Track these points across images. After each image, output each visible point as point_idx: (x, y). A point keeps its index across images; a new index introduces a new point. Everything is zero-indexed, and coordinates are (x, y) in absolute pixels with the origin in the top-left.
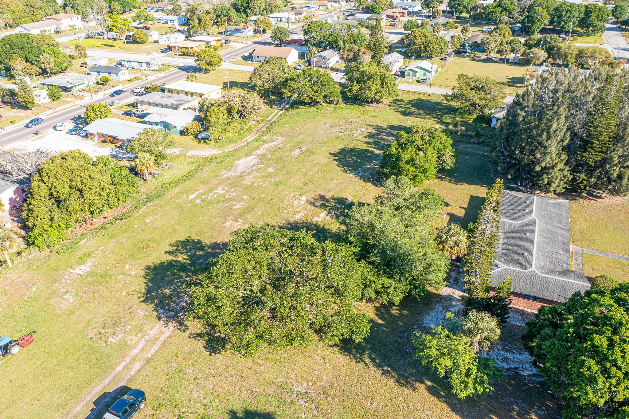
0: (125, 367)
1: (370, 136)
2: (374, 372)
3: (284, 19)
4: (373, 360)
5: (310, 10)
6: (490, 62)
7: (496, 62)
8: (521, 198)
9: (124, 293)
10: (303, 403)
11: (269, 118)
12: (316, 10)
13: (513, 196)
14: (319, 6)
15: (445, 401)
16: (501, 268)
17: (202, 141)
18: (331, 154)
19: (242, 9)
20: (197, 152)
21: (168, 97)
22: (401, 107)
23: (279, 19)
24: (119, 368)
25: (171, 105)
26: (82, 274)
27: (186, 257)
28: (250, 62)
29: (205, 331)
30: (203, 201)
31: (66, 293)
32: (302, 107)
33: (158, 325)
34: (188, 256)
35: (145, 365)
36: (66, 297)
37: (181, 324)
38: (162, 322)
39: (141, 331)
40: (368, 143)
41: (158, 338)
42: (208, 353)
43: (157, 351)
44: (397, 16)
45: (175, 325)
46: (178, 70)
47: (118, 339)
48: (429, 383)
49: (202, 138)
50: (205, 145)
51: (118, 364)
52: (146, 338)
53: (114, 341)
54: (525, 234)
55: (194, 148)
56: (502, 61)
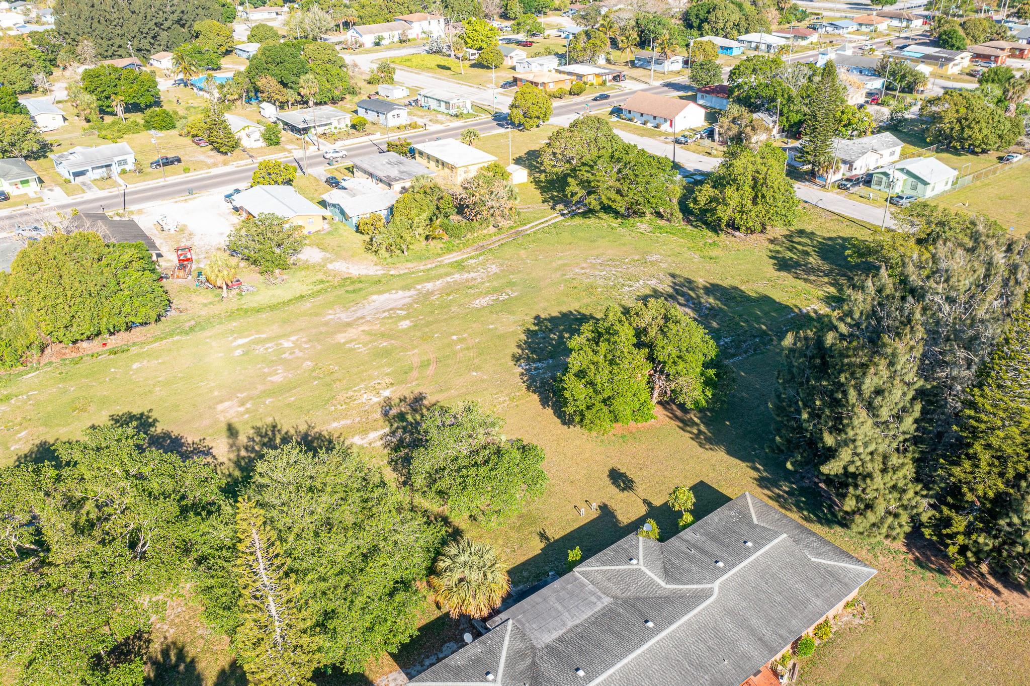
5: (837, 31)
8: (754, 528)
11: (527, 227)
12: (849, 33)
13: (745, 516)
14: (861, 25)
19: (696, 23)
20: (346, 266)
21: (398, 163)
23: (753, 45)
25: (384, 179)
28: (616, 119)
30: (246, 353)
44: (997, 57)
54: (647, 621)
55: (348, 258)
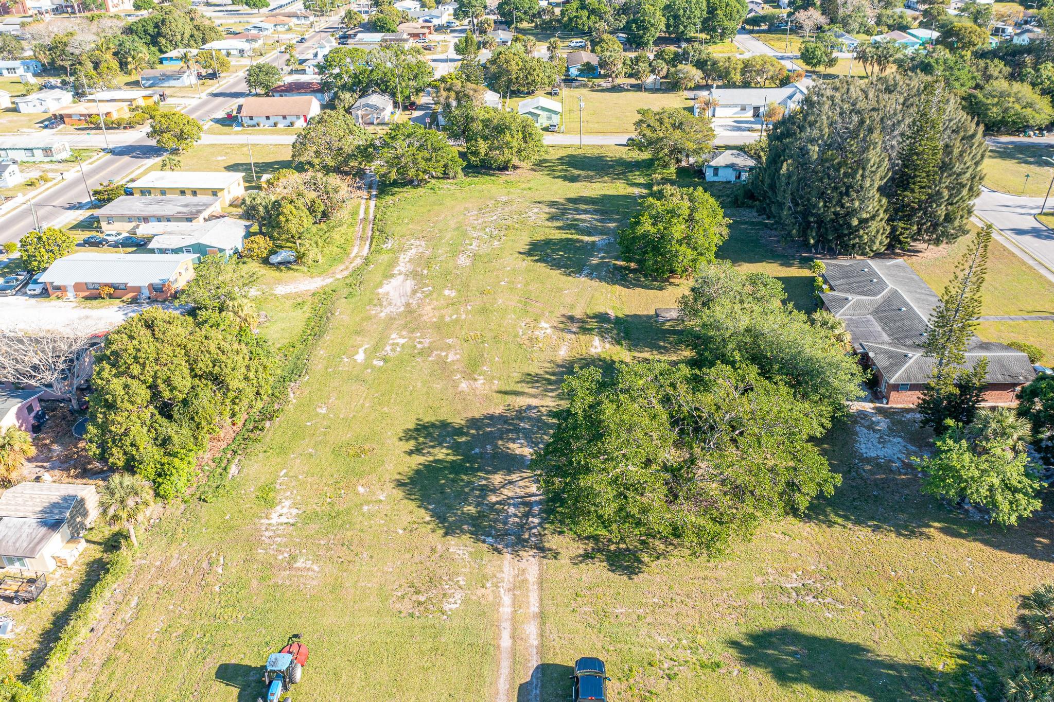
0: (513, 637)
1: (552, 218)
2: (862, 534)
3: (232, 52)
4: (847, 518)
5: (262, 33)
6: (621, 91)
7: (628, 90)
8: (851, 266)
9: (401, 532)
10: (813, 600)
11: (362, 215)
13: (838, 266)
14: (275, 25)
15: (975, 540)
16: (915, 358)
17: (283, 267)
18: (520, 253)
19: (147, 39)
20: (292, 286)
21: (159, 202)
22: (554, 170)
24: (506, 642)
25: (179, 215)
26: (292, 521)
27: (445, 451)
28: (240, 129)
29: (589, 548)
30: (385, 360)
31: (294, 558)
32: (401, 190)
33: (506, 563)
34: (447, 448)
35: (543, 623)
36: (299, 564)
37: (542, 549)
38: (508, 556)
39: (485, 578)
40: (559, 228)
41: (525, 581)
42: (625, 577)
43: (541, 600)
44: (424, 34)
45: (531, 553)
46: (109, 156)
47: (459, 602)
48: (936, 524)
49: (280, 263)
50: (291, 273)
51: (498, 637)
52: (505, 585)
53: (453, 606)
54: (900, 310)
55: (279, 282)
56: (638, 88)
